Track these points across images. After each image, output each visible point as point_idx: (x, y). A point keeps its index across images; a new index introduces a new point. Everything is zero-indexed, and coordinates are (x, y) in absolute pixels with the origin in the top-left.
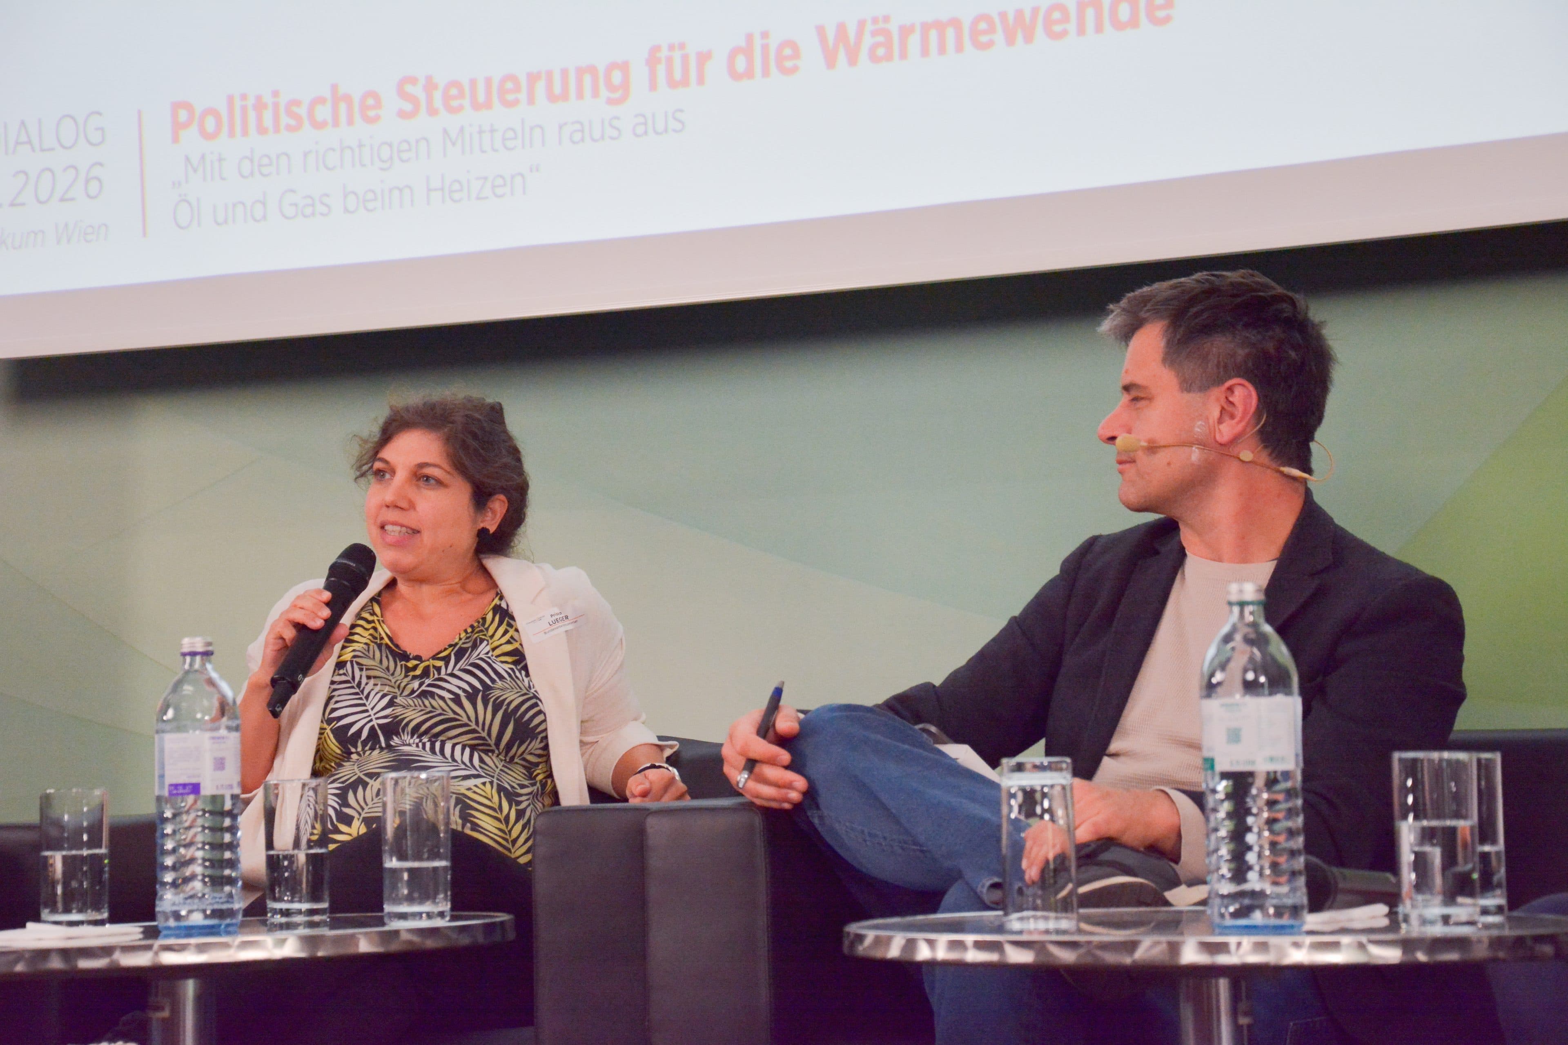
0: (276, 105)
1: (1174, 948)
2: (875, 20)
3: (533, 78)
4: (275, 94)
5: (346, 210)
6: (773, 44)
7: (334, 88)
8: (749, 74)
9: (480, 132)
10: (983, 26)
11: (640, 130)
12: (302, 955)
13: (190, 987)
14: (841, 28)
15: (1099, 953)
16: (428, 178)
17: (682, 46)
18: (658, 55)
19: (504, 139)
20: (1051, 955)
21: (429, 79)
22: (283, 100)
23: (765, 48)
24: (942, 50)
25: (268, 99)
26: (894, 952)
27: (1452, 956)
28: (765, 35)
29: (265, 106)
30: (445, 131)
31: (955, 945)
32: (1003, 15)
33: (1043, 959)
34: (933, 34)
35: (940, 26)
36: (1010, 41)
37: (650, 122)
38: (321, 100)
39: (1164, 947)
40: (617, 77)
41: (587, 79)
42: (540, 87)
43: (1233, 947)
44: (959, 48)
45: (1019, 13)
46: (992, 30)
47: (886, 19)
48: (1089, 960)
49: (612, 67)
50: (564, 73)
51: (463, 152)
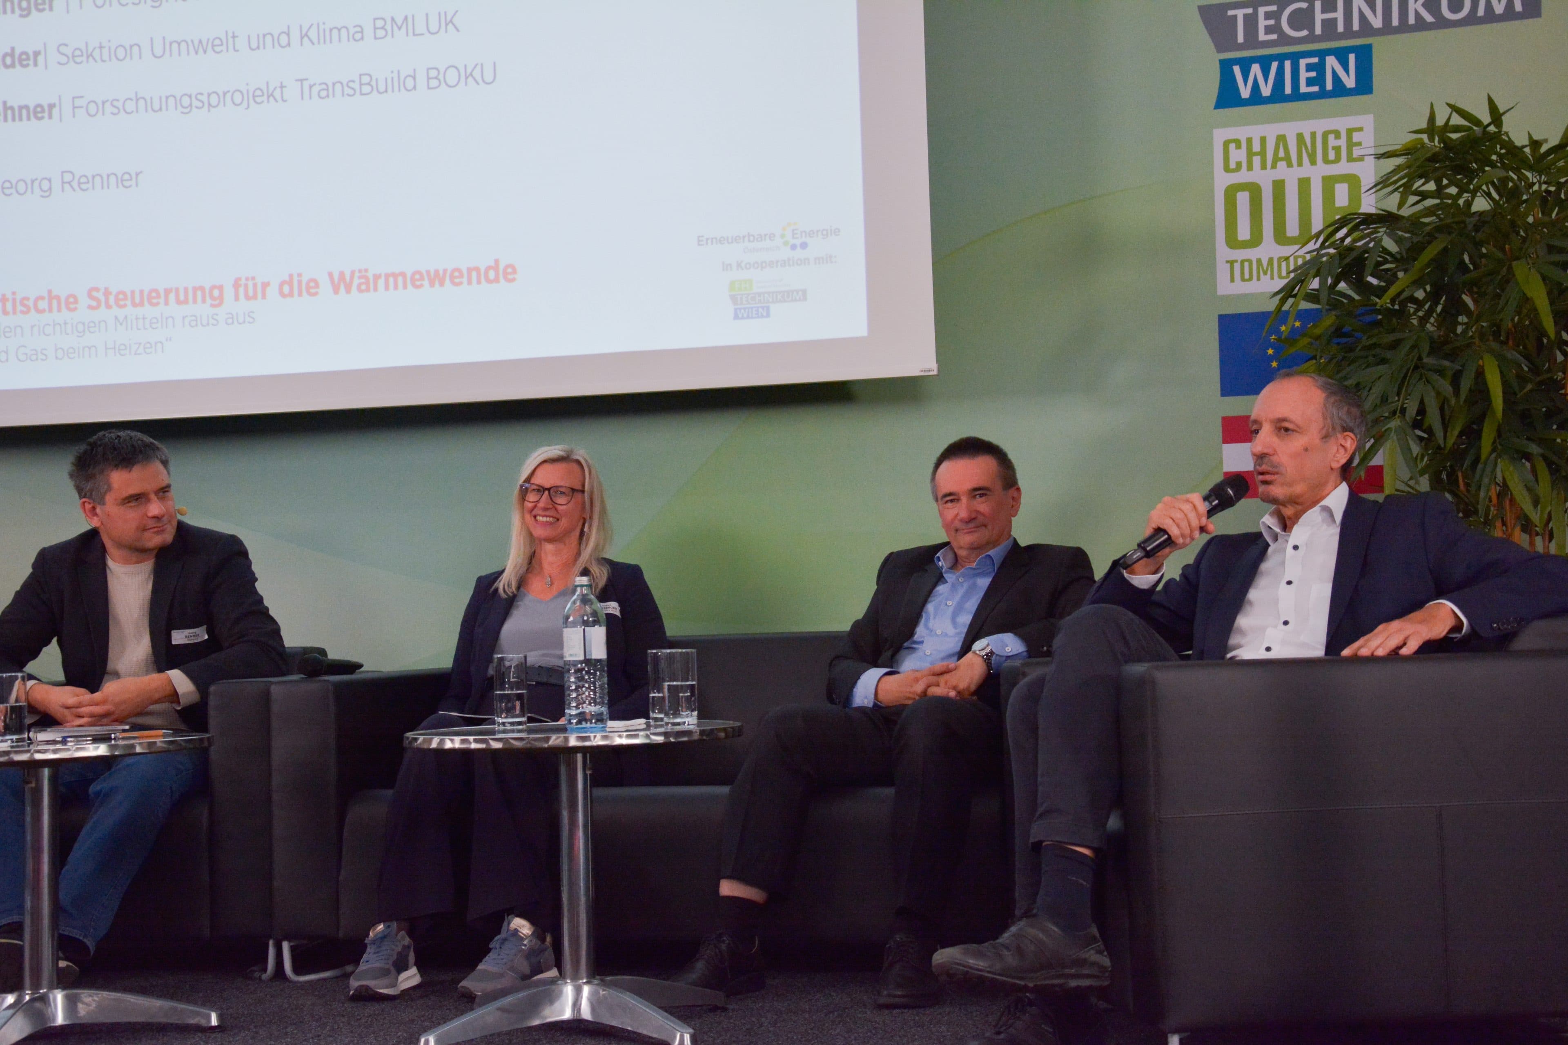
0: (14, 300)
1: (566, 739)
2: (360, 271)
3: (167, 292)
4: (14, 293)
5: (57, 358)
6: (304, 280)
7: (50, 292)
8: (291, 294)
9: (137, 319)
10: (417, 277)
11: (230, 321)
12: (108, 754)
13: (46, 772)
14: (342, 274)
15: (533, 742)
16: (106, 342)
17: (253, 278)
18: (240, 282)
19: (151, 323)
20: (512, 744)
21: (106, 289)
22: (18, 297)
23: (300, 282)
24: (396, 288)
25: (9, 296)
26: (434, 745)
27: (685, 739)
28: (300, 275)
29: (7, 300)
30: (116, 318)
31: (463, 741)
32: (428, 272)
33: (507, 746)
34: (391, 280)
35: (395, 276)
36: (432, 285)
37: (235, 317)
38: (42, 298)
39: (562, 739)
40: (216, 293)
41: (199, 293)
42: (172, 296)
43: (592, 738)
44: (405, 287)
45: (437, 271)
46: (422, 279)
47: (366, 270)
48: (529, 746)
49: (213, 288)
50: (186, 289)
51: (127, 329)
